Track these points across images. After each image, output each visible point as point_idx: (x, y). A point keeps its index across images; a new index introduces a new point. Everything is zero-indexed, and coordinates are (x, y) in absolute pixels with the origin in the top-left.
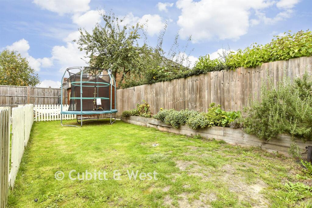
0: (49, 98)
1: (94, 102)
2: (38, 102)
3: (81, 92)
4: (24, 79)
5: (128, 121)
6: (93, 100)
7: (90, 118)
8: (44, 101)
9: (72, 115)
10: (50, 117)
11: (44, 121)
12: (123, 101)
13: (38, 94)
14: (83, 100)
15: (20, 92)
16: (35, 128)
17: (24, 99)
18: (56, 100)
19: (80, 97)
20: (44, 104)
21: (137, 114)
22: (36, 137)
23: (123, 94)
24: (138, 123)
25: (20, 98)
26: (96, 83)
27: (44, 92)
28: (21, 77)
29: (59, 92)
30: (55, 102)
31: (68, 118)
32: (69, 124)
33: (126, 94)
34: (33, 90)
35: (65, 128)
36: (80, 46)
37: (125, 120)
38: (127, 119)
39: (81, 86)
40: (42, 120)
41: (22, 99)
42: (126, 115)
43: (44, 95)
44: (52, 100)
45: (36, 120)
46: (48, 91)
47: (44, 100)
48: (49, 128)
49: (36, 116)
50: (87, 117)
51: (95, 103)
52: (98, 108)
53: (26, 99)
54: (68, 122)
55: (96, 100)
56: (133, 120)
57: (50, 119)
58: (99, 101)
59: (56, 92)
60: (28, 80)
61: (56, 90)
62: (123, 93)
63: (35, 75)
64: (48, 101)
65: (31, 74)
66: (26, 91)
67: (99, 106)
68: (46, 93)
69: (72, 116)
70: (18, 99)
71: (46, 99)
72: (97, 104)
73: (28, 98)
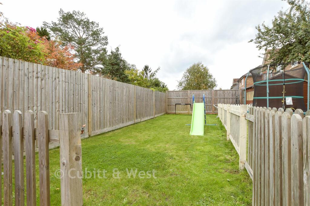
0: (228, 99)
1: (283, 101)
3: (268, 91)
6: (282, 99)
13: (220, 96)
14: (269, 99)
15: (207, 94)
17: (210, 100)
18: (234, 100)
19: (266, 96)
20: (225, 103)
25: (208, 99)
26: (285, 80)
27: (224, 93)
29: (237, 93)
30: (233, 102)
34: (216, 92)
36: (259, 44)
39: (267, 85)
41: (209, 99)
43: (224, 97)
44: (231, 100)
46: (227, 93)
47: (224, 100)
51: (283, 103)
53: (212, 100)
55: (285, 99)
58: (289, 101)
59: (234, 93)
60: (208, 85)
61: (234, 91)
63: (213, 80)
64: (227, 102)
65: (210, 79)
66: (211, 94)
67: (290, 106)
68: (226, 94)
70: (206, 100)
71: (226, 100)
72: (287, 104)
73: (213, 99)
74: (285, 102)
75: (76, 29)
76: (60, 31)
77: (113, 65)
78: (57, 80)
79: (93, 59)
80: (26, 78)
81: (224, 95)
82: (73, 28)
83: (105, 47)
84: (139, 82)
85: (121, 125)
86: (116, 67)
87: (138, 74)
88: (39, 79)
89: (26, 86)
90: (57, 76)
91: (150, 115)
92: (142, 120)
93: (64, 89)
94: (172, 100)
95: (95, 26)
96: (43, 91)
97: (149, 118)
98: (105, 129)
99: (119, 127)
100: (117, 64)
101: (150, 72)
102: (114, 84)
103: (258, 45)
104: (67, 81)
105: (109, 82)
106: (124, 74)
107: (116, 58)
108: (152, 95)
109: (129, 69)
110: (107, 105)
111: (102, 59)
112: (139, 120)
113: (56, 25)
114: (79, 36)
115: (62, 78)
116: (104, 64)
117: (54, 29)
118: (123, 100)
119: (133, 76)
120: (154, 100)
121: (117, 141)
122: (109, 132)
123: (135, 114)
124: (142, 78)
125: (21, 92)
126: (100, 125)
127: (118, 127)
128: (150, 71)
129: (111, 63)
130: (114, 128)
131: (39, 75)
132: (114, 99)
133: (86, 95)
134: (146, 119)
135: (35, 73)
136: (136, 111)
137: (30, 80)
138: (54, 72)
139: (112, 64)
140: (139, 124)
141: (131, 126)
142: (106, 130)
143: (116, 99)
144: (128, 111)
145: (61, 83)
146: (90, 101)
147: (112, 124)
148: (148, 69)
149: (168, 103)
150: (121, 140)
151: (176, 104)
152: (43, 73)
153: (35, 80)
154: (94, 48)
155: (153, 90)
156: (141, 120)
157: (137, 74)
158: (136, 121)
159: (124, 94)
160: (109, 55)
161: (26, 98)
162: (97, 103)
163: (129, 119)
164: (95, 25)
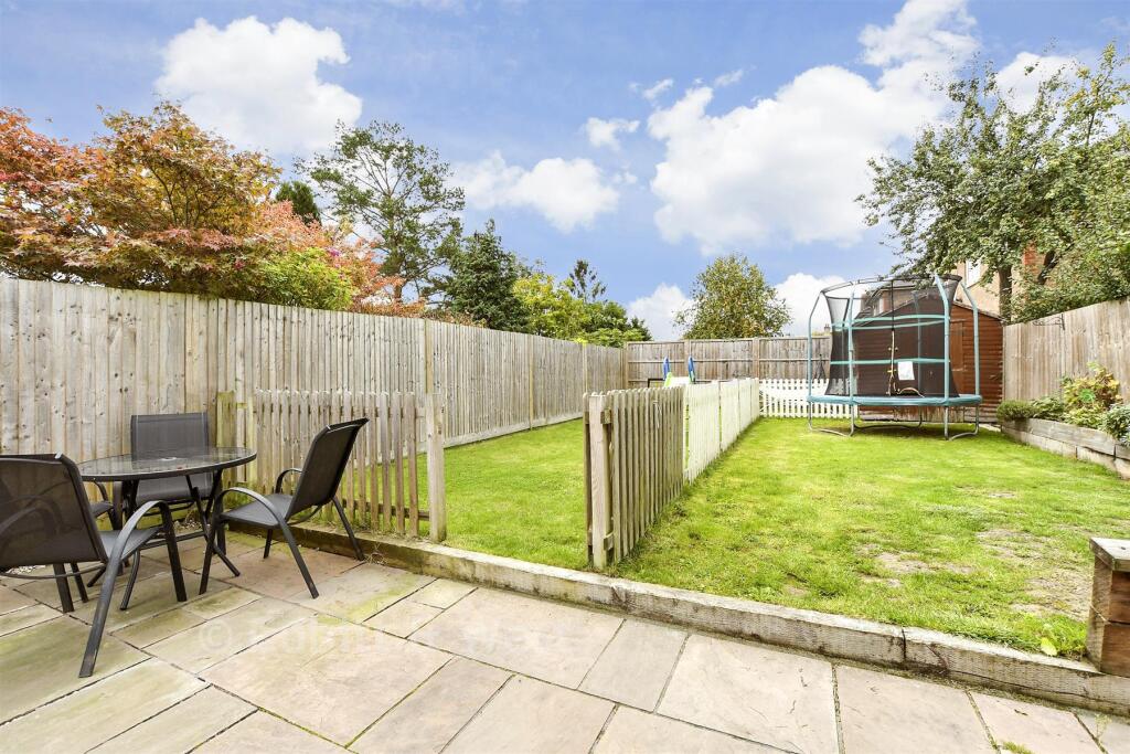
0: (799, 363)
1: (891, 372)
2: (775, 372)
3: (851, 347)
4: (756, 317)
5: (1024, 436)
6: (888, 366)
7: (899, 417)
8: (788, 370)
9: (847, 407)
10: (793, 408)
11: (779, 418)
12: (1024, 367)
13: (773, 355)
14: (855, 366)
15: (741, 351)
16: (756, 428)
17: (747, 367)
18: (816, 367)
20: (787, 376)
21: (1053, 413)
22: (747, 442)
23: (1027, 341)
24: (1053, 446)
25: (740, 364)
26: (895, 318)
27: (786, 347)
28: (751, 312)
29: (822, 346)
31: (835, 415)
32: (832, 429)
33: (1035, 340)
34: (764, 344)
35: (811, 435)
37: (1013, 432)
38: (1018, 429)
39: (850, 331)
40: (776, 414)
42: (1011, 413)
43: (787, 356)
44: (807, 368)
45: (764, 414)
46: (796, 346)
47: (787, 367)
48: (781, 431)
49: (765, 406)
50: (892, 416)
51: (892, 375)
52: (901, 388)
53: (752, 366)
54: (831, 424)
55: (896, 366)
56: (1037, 432)
57: (793, 415)
58: (906, 370)
59: (815, 347)
60: (763, 318)
61: (814, 342)
62: (1024, 337)
63: (780, 303)
64: (796, 371)
65: (770, 302)
66: (750, 350)
67: (907, 383)
68: (792, 349)
69: (848, 410)
70: (737, 366)
71: (791, 365)
72: (901, 378)
73: (756, 364)
74: (896, 374)
75: (375, 168)
76: (337, 178)
77: (479, 270)
78: (372, 337)
79: (422, 253)
80: (328, 338)
81: (787, 353)
82: (368, 166)
83: (455, 215)
84: (557, 312)
85: (497, 431)
86: (488, 276)
87: (555, 291)
88: (346, 339)
89: (327, 353)
90: (372, 331)
91: (573, 410)
92: (550, 423)
93: (382, 354)
94: (642, 368)
95: (428, 157)
96: (351, 359)
97: (570, 417)
98: (461, 437)
99: (490, 436)
100: (493, 268)
101: (593, 278)
102: (478, 337)
103: (868, 211)
104: (387, 338)
105: (468, 333)
106: (510, 295)
107: (486, 251)
108: (579, 356)
109: (526, 273)
110: (464, 385)
111: (446, 252)
112: (542, 421)
113: (325, 162)
114: (385, 187)
115: (380, 334)
116: (454, 267)
117: (321, 176)
118: (500, 371)
119: (539, 296)
120: (585, 370)
121: (484, 458)
122: (468, 444)
123: (531, 406)
124: (566, 300)
125: (321, 364)
126: (450, 427)
127: (489, 434)
128: (592, 275)
129: (476, 265)
130: (479, 436)
131: (345, 332)
132: (479, 370)
133: (422, 363)
134: (562, 418)
135: (339, 328)
136: (535, 396)
137: (333, 343)
138: (367, 322)
139: (477, 268)
140: (543, 430)
141: (520, 434)
142: (462, 439)
143: (483, 369)
144: (514, 398)
145: (377, 342)
146: (430, 377)
147: (475, 427)
148: (588, 270)
149: (630, 376)
150: (493, 456)
151: (649, 380)
152: (351, 326)
153: (340, 340)
154: (425, 219)
155: (581, 345)
156: (548, 419)
157: (551, 289)
158: (535, 423)
159: (504, 357)
160: (469, 240)
161: (328, 372)
162: (444, 381)
163: (515, 417)
164: (430, 154)
